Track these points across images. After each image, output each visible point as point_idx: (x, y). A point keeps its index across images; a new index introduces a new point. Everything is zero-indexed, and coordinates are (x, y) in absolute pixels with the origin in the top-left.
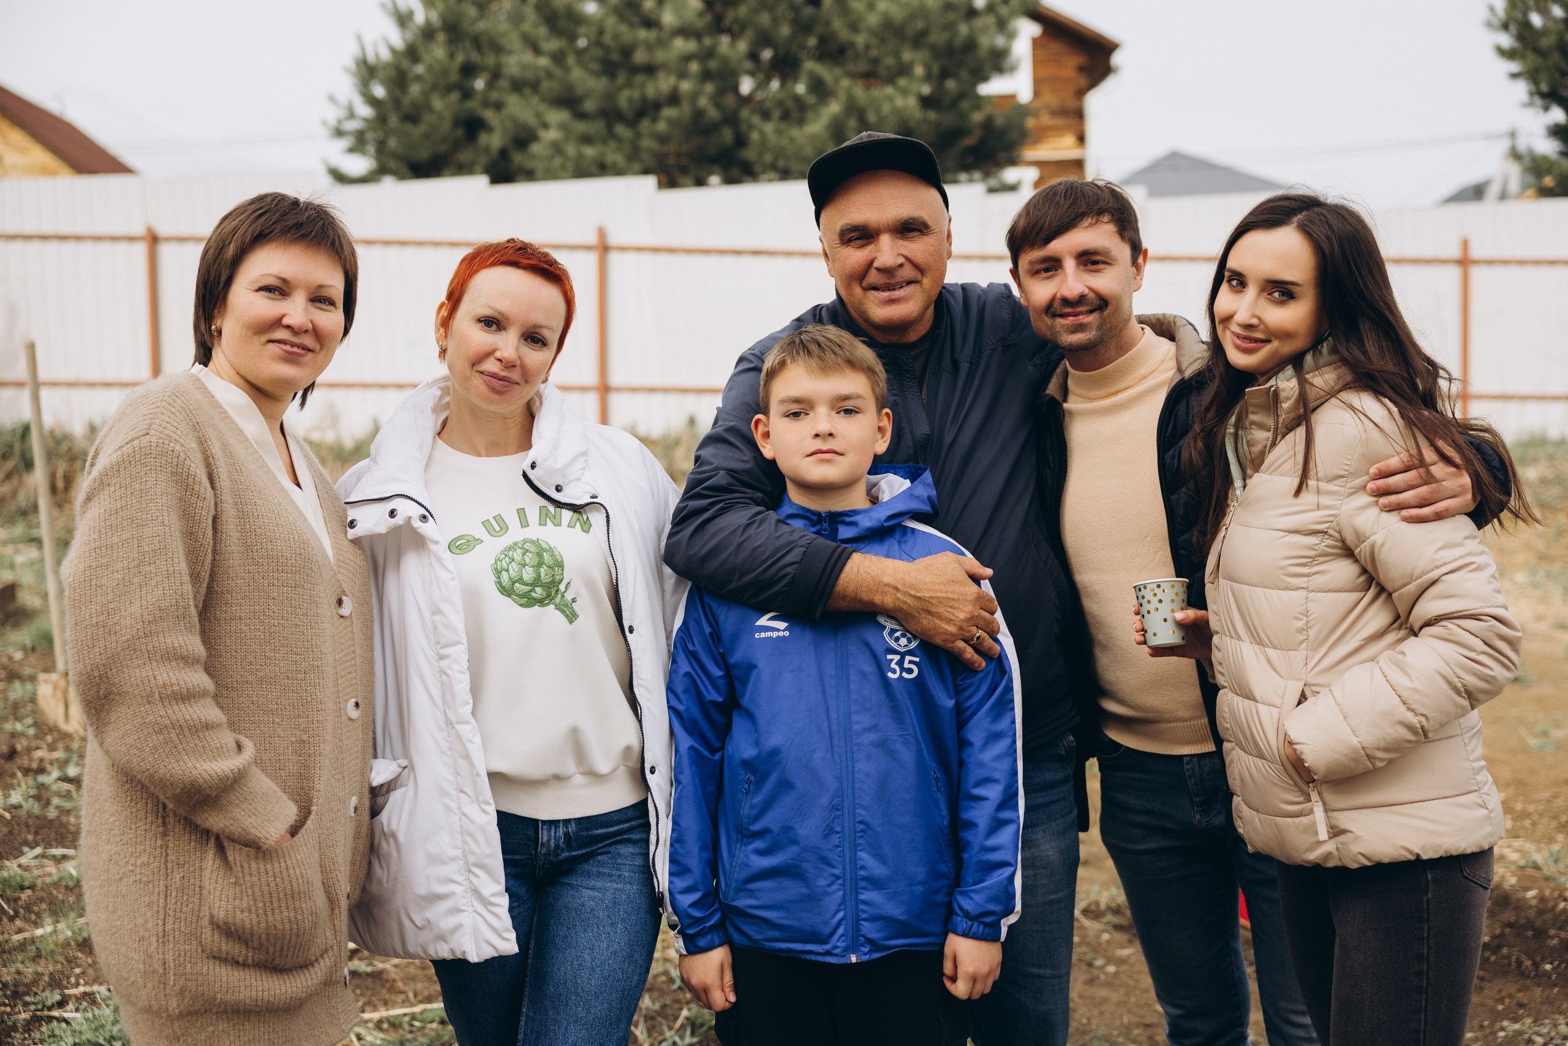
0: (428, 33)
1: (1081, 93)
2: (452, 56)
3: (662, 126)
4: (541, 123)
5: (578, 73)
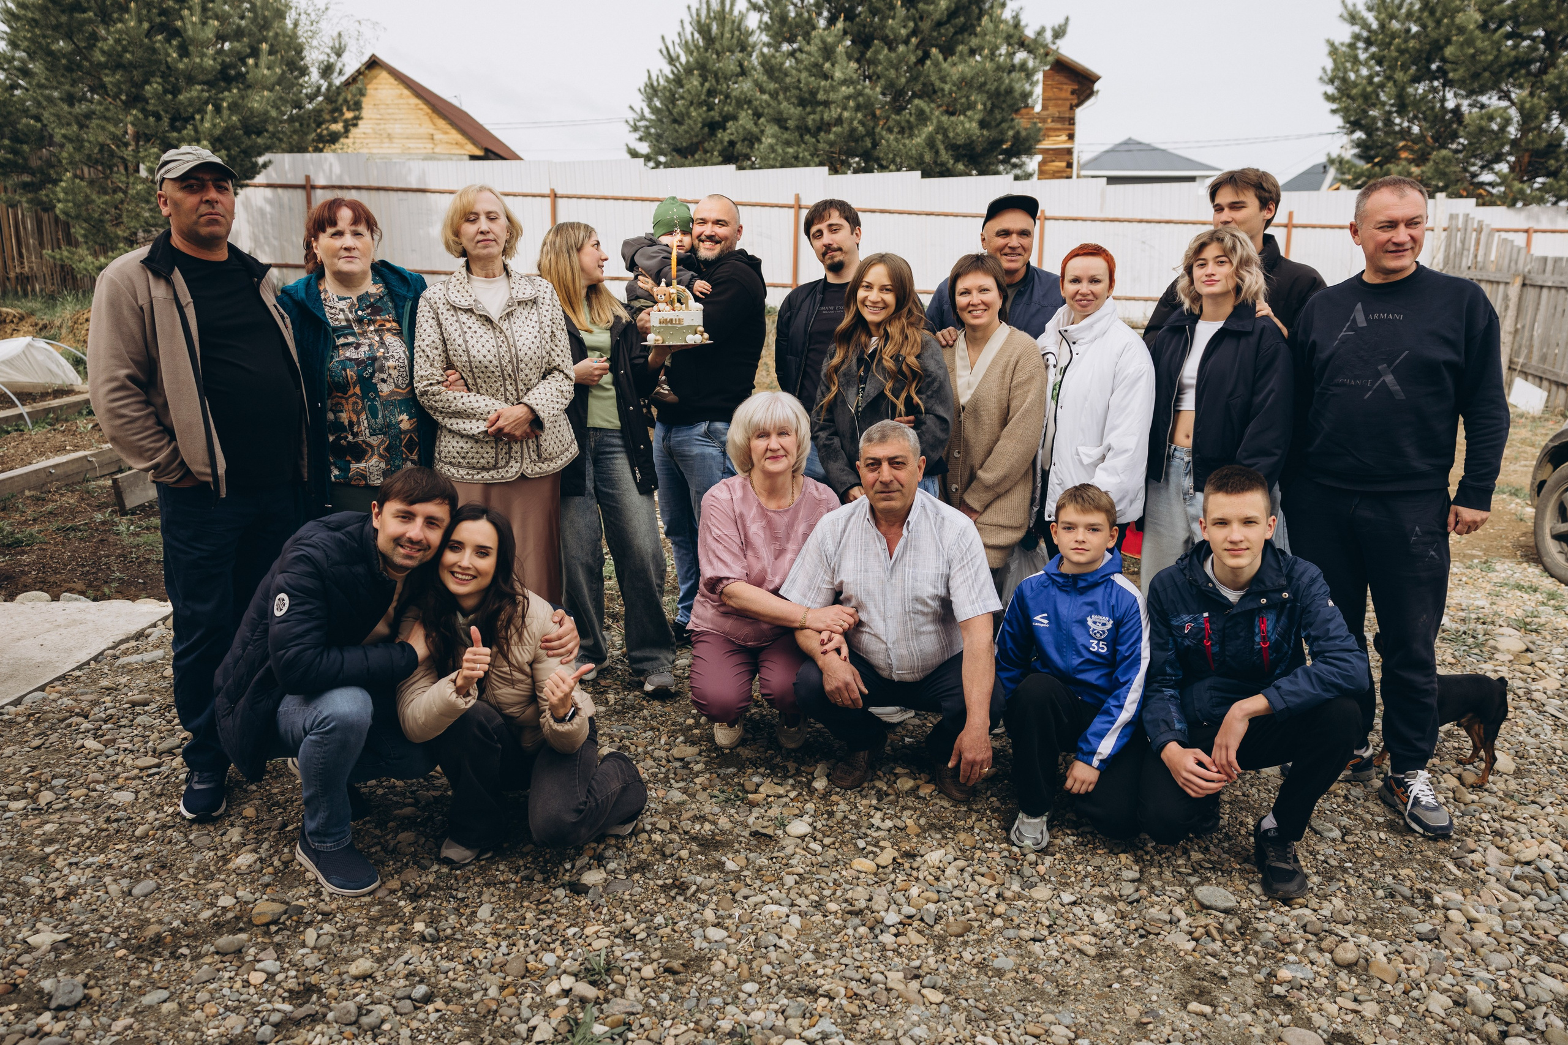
0: (689, 70)
1: (1072, 108)
2: (702, 85)
3: (832, 136)
4: (762, 132)
5: (785, 104)
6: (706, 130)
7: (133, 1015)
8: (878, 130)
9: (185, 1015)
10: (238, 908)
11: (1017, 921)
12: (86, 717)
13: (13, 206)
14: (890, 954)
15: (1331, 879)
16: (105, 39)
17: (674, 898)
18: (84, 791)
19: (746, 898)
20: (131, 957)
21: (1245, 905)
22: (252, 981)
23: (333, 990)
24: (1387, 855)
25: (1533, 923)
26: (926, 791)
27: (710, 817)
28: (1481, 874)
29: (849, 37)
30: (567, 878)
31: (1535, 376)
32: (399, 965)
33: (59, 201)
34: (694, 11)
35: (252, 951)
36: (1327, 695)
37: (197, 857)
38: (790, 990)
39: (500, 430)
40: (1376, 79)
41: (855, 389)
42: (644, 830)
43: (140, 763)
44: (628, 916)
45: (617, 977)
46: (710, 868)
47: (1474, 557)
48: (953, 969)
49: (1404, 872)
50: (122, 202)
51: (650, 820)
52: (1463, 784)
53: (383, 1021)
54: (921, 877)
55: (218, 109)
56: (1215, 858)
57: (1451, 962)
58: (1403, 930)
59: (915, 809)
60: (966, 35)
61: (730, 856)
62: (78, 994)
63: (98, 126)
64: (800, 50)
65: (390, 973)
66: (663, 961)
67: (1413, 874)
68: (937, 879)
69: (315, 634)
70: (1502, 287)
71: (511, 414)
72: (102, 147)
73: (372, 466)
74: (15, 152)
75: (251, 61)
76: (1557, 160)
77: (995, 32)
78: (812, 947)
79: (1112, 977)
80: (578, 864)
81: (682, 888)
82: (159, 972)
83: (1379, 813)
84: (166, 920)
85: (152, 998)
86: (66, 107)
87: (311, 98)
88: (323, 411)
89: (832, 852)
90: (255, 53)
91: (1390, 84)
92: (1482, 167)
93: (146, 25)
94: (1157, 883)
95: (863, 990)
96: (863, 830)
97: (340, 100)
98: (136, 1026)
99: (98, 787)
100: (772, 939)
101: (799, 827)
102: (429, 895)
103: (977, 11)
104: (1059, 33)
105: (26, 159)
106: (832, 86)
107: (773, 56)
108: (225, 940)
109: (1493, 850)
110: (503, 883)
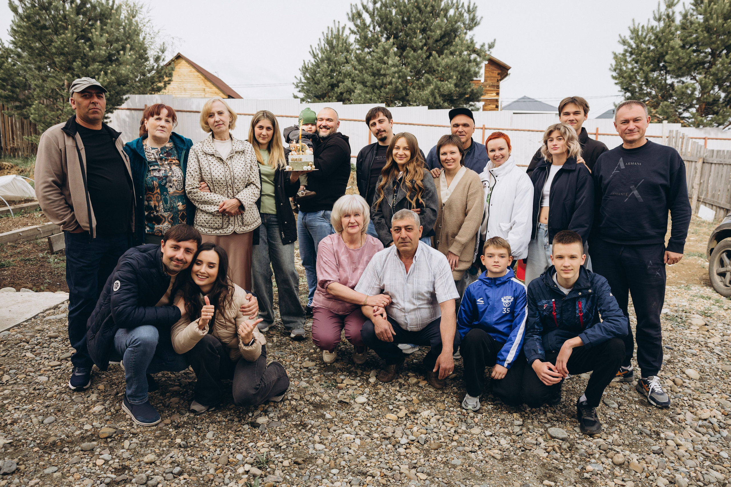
0: (322, 61)
1: (498, 81)
2: (328, 67)
3: (387, 90)
4: (355, 88)
5: (366, 75)
6: (330, 87)
7: (40, 478)
8: (408, 87)
9: (65, 478)
10: (93, 430)
11: (463, 443)
12: (28, 343)
13: (11, 116)
14: (402, 457)
15: (613, 426)
16: (56, 42)
17: (300, 430)
18: (24, 376)
19: (335, 431)
20: (41, 451)
21: (572, 437)
22: (97, 464)
23: (136, 469)
24: (639, 415)
25: (708, 447)
26: (422, 384)
27: (319, 394)
28: (683, 424)
29: (396, 46)
30: (250, 420)
31: (709, 204)
32: (168, 458)
33: (32, 114)
34: (325, 35)
35: (98, 450)
36: (609, 337)
37: (75, 407)
38: (353, 473)
39: (224, 210)
40: (635, 70)
41: (392, 196)
42: (287, 399)
43: (52, 364)
44: (278, 438)
45: (271, 465)
46: (318, 417)
47: (682, 284)
48: (432, 464)
49: (647, 423)
50: (61, 115)
51: (291, 395)
52: (675, 384)
53: (158, 483)
54: (419, 423)
55: (106, 74)
56: (558, 416)
57: (668, 463)
58: (646, 449)
59: (417, 392)
60: (449, 46)
61: (328, 411)
62: (14, 467)
63: (51, 80)
64: (373, 51)
65: (163, 461)
66: (294, 458)
67: (651, 424)
68: (426, 424)
69: (132, 299)
70: (693, 163)
71: (230, 203)
72: (53, 90)
73: (165, 226)
74: (13, 92)
75: (122, 52)
76: (718, 107)
77: (462, 45)
78: (365, 453)
79: (508, 469)
80: (255, 414)
81: (304, 426)
82: (54, 459)
83: (636, 396)
84: (59, 435)
85: (49, 470)
86: (37, 72)
87: (150, 71)
88: (142, 200)
89: (377, 411)
90: (124, 49)
91: (641, 72)
92: (684, 110)
93: (75, 36)
94: (530, 427)
95: (389, 473)
96: (392, 401)
97: (163, 72)
98: (41, 483)
99: (31, 374)
100: (346, 449)
101: (362, 399)
102: (184, 427)
103: (454, 35)
104: (491, 46)
105: (17, 95)
106: (387, 67)
107: (361, 54)
108: (85, 445)
109: (689, 414)
110: (219, 422)
